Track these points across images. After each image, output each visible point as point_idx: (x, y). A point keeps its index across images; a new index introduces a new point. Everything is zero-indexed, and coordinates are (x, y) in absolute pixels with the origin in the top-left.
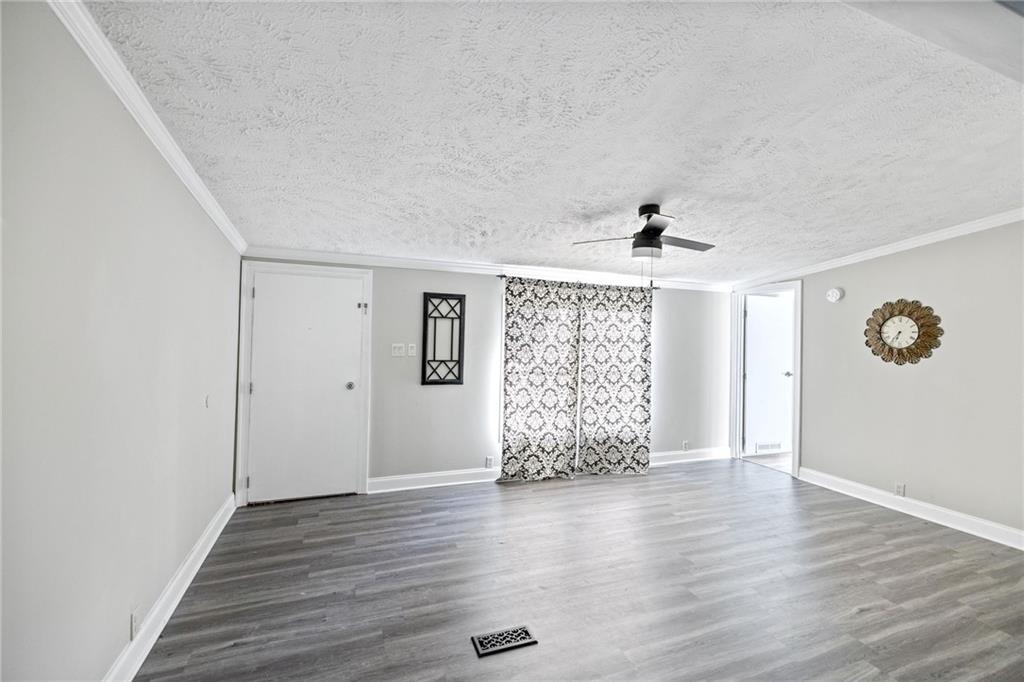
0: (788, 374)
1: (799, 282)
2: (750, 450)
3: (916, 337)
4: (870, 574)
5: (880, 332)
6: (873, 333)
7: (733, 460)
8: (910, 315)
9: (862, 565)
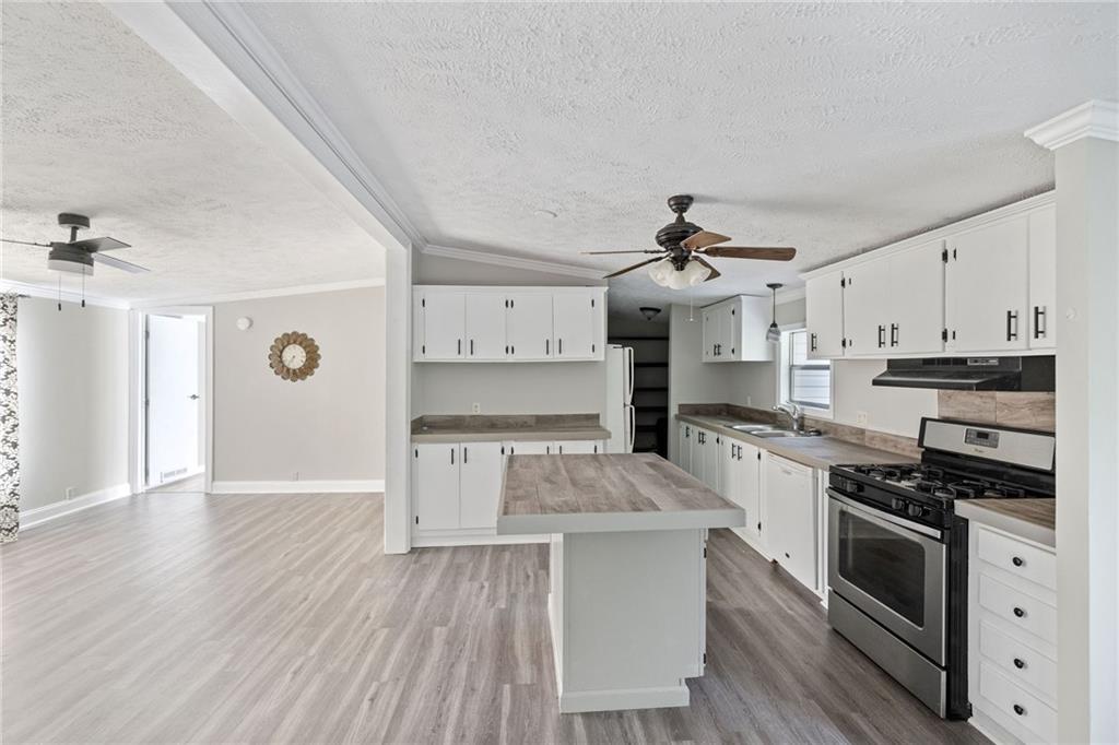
0: (194, 397)
1: (211, 308)
2: (154, 481)
3: (304, 360)
4: (286, 534)
5: (280, 357)
6: (275, 357)
7: (134, 497)
8: (300, 344)
9: (279, 532)
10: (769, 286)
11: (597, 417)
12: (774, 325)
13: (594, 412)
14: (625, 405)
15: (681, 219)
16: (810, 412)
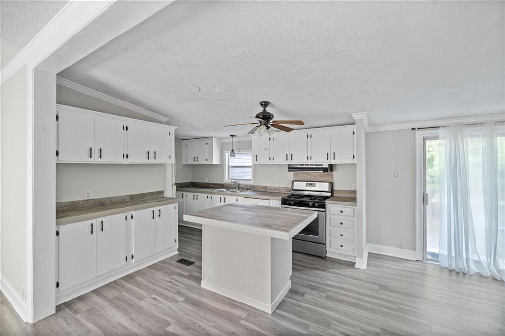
10: (231, 136)
11: (162, 192)
12: (233, 151)
13: (161, 190)
14: (172, 185)
15: (265, 110)
16: (241, 182)
